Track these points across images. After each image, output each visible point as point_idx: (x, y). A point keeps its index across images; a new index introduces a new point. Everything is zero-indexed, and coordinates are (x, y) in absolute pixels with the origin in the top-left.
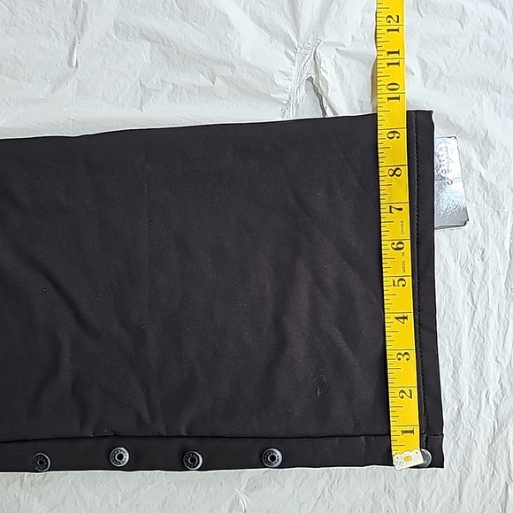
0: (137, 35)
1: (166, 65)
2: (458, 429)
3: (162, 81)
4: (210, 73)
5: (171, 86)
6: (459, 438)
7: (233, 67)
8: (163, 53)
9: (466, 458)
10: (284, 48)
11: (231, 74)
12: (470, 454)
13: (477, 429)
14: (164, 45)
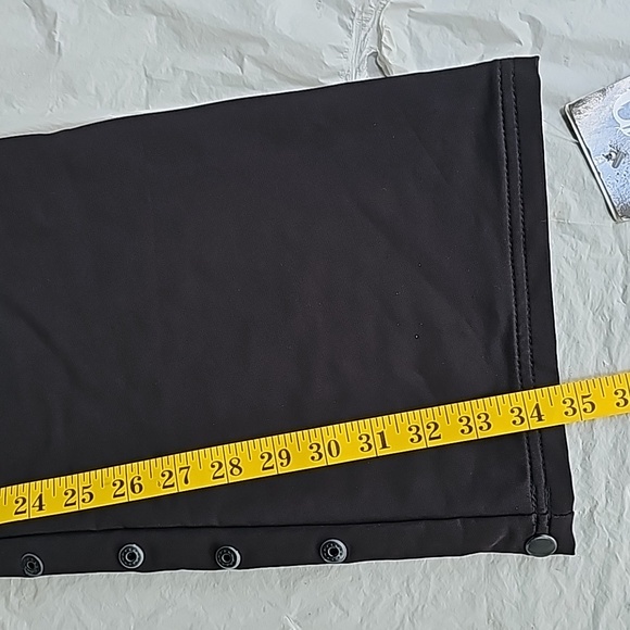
0: (138, 6)
1: (178, 47)
2: (590, 538)
3: (174, 69)
4: (237, 55)
5: (184, 74)
6: (593, 551)
7: (265, 44)
8: (174, 31)
9: (603, 578)
10: (336, 14)
11: (263, 53)
12: (609, 572)
13: (618, 538)
14: (174, 19)
